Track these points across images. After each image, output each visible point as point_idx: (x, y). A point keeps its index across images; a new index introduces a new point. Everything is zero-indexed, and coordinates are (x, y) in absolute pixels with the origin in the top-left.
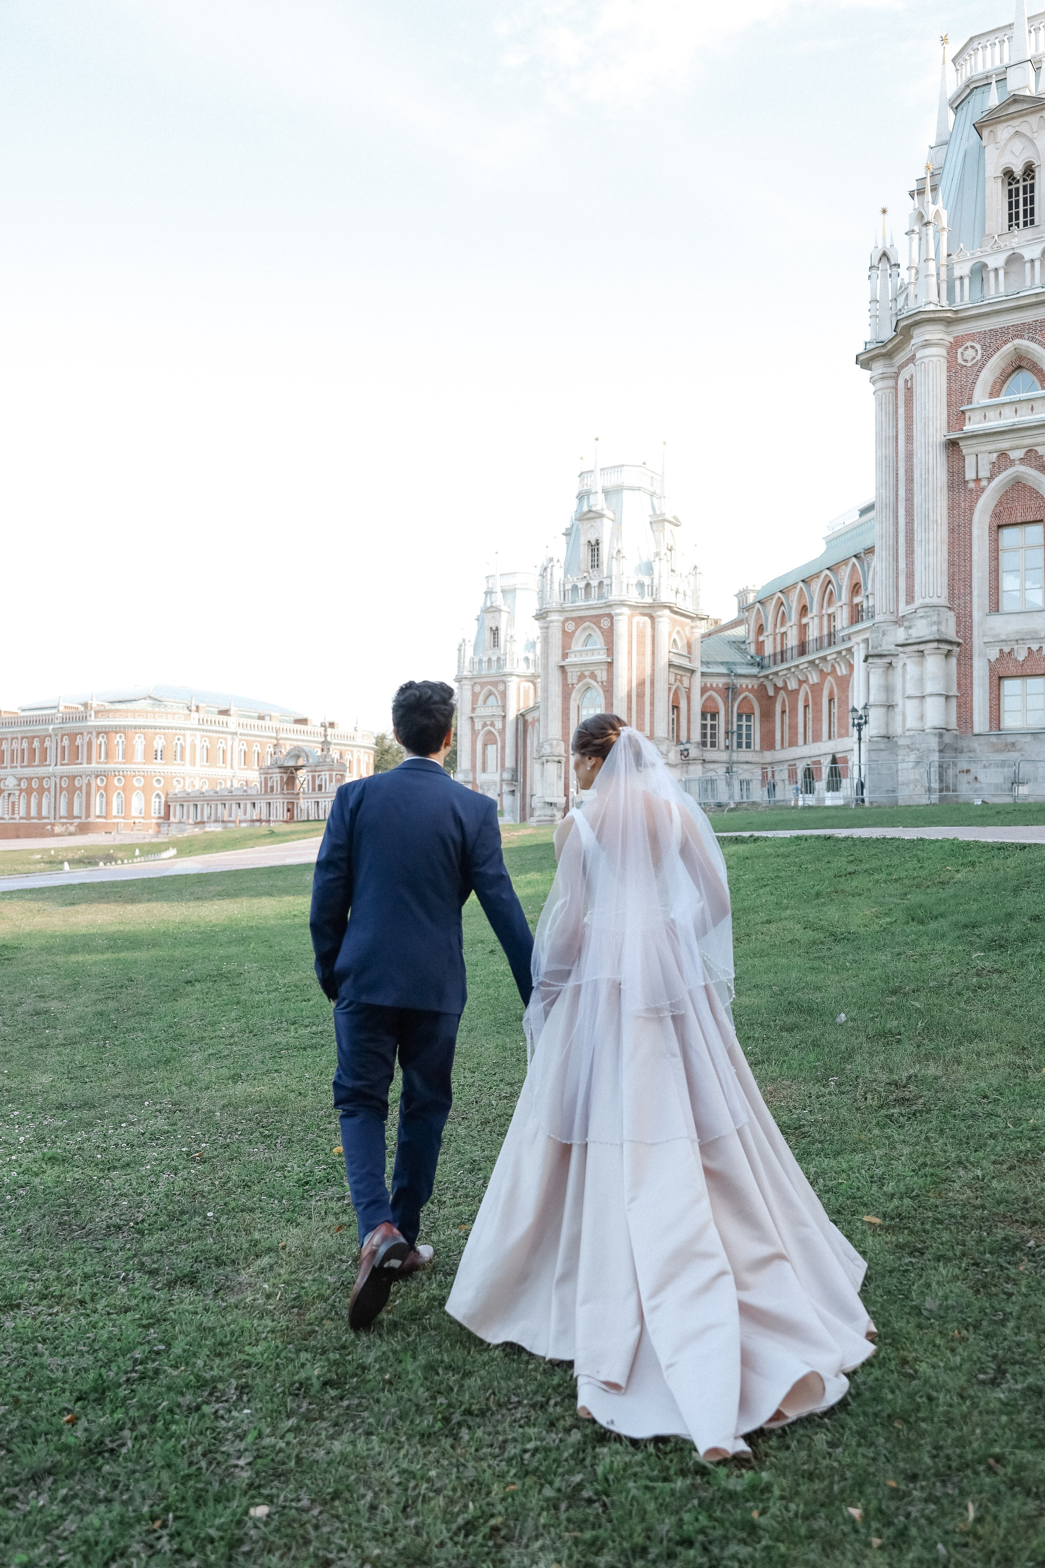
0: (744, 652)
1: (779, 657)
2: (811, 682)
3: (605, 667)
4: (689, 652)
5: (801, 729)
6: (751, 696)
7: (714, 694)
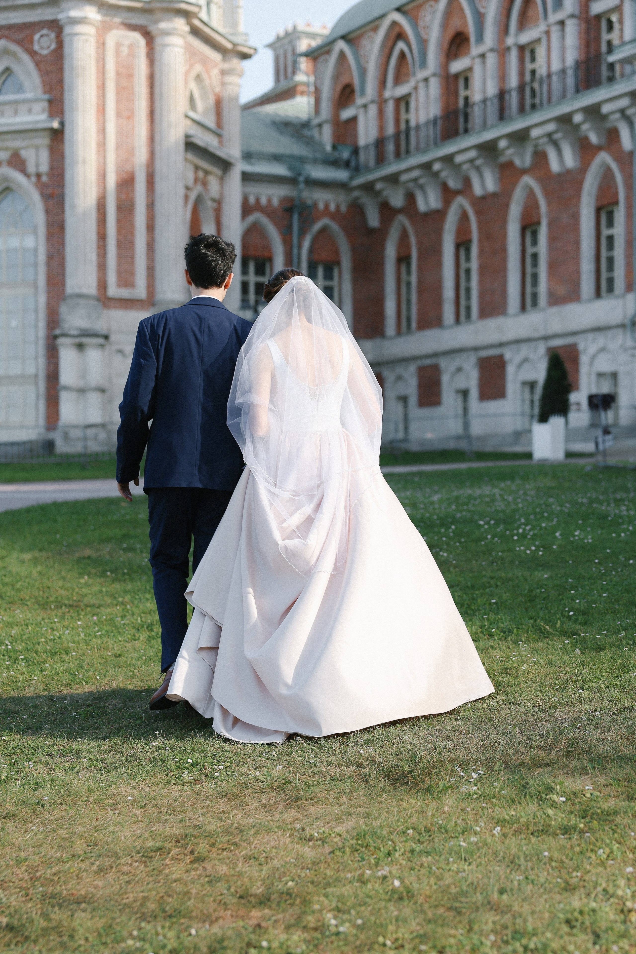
0: (310, 142)
1: (390, 148)
2: (478, 190)
3: (44, 141)
4: (219, 124)
5: (448, 293)
6: (335, 227)
7: (265, 221)
